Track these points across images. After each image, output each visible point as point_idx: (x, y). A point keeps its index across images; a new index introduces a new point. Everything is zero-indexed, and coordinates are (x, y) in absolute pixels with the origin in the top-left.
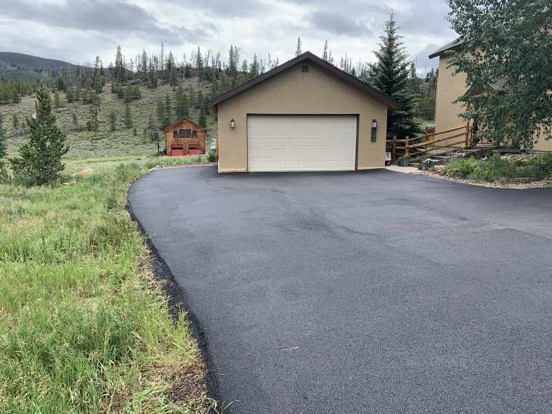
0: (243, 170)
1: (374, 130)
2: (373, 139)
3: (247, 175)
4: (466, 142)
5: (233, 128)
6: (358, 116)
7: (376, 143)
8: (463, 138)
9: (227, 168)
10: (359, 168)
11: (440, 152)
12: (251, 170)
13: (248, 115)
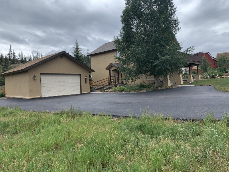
0: (40, 97)
1: (86, 79)
2: (86, 82)
3: (41, 98)
4: (108, 83)
5: (35, 79)
6: (80, 74)
7: (87, 84)
8: (107, 82)
9: (32, 96)
10: (82, 93)
11: (100, 87)
12: (42, 96)
13: (41, 74)
